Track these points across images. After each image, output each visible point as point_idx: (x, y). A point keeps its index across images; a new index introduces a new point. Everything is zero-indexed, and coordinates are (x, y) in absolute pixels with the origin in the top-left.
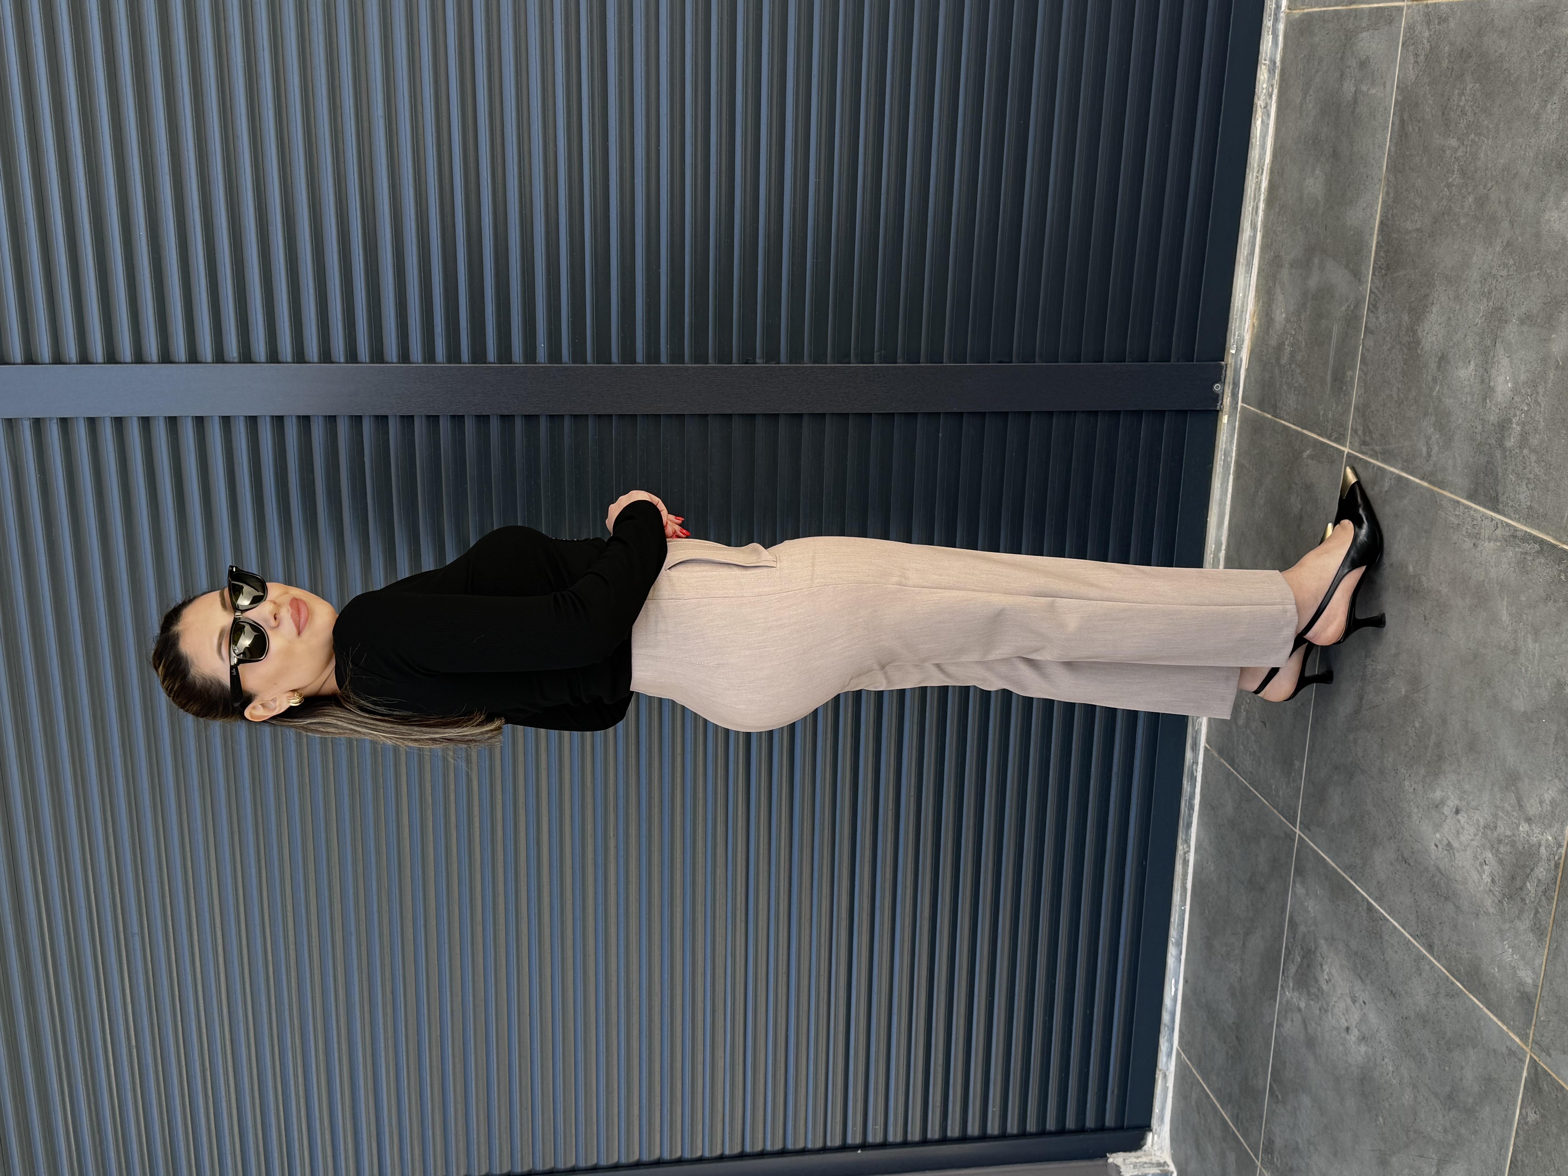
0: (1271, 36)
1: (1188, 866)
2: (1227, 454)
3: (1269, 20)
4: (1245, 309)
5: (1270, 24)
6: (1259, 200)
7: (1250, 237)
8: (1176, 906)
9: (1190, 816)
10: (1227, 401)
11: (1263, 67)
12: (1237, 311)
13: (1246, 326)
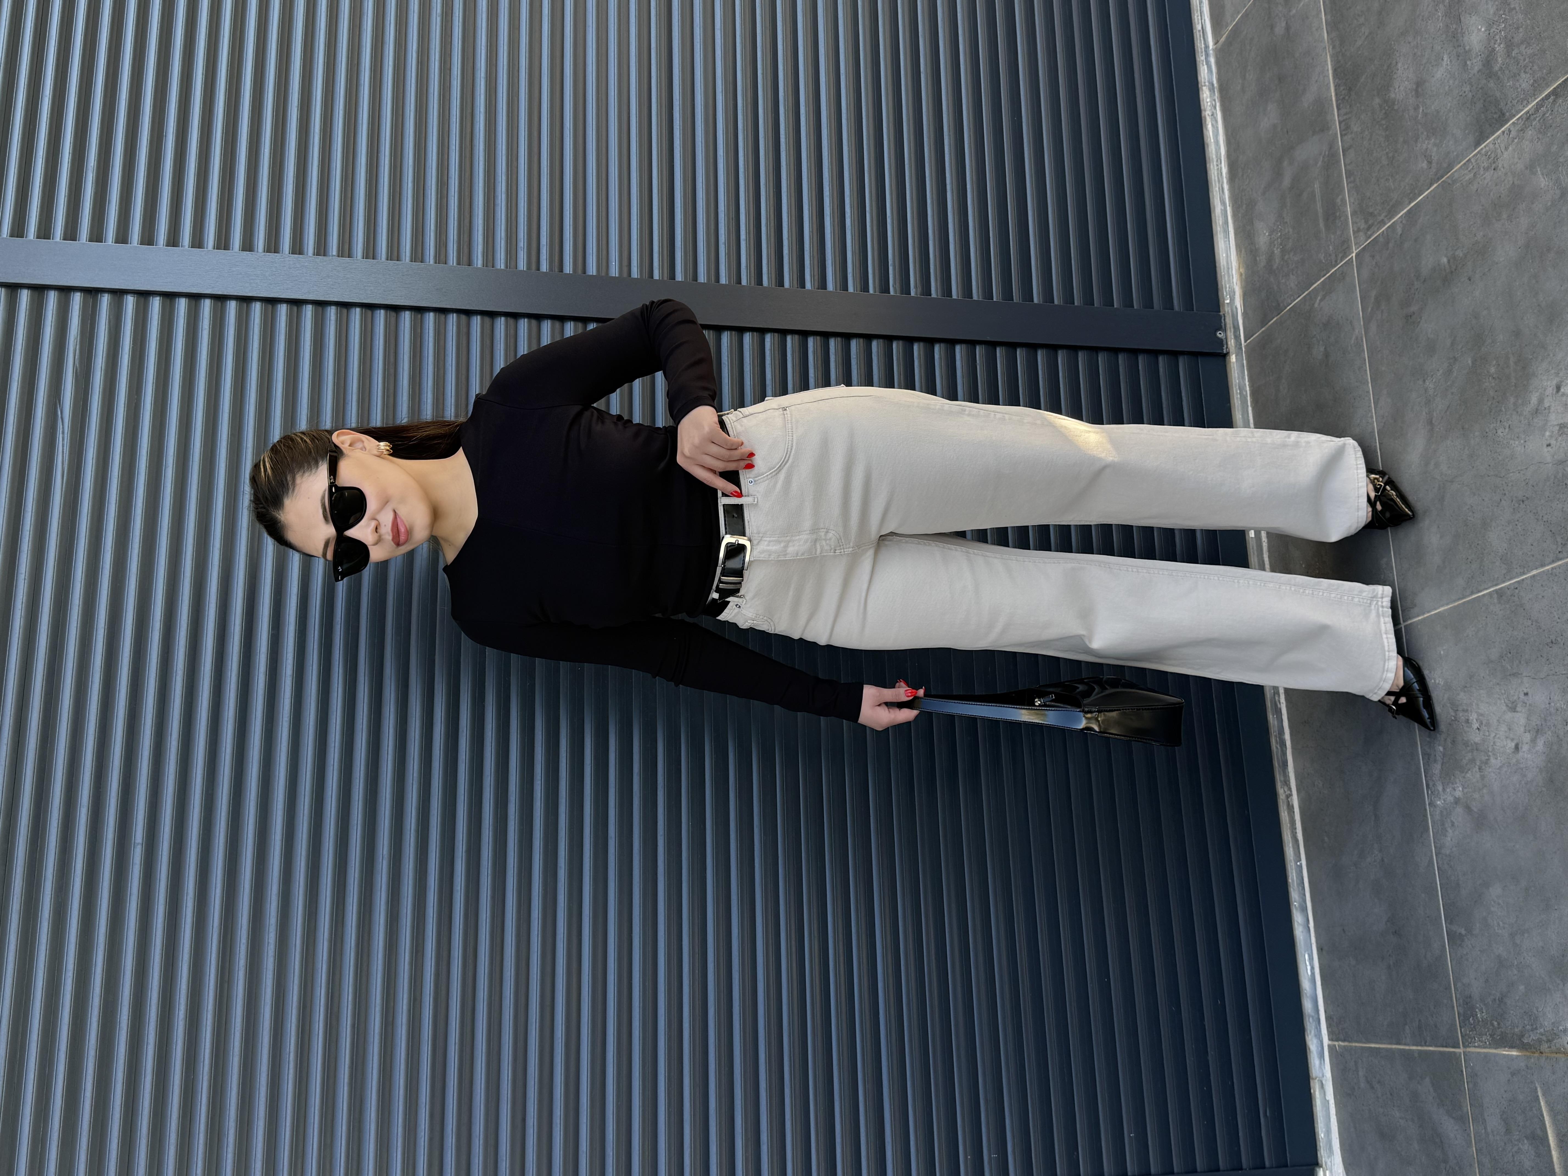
0: (1205, 67)
1: (1294, 812)
2: (1242, 388)
3: (1202, 56)
4: (1230, 267)
5: (1203, 58)
6: (1223, 182)
7: (1221, 210)
8: (1291, 861)
9: (1284, 754)
10: (1232, 343)
11: (1204, 88)
12: (1224, 269)
13: (1235, 280)
